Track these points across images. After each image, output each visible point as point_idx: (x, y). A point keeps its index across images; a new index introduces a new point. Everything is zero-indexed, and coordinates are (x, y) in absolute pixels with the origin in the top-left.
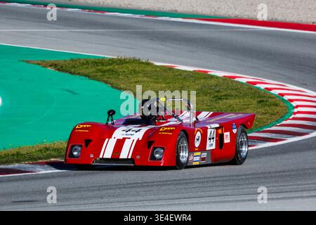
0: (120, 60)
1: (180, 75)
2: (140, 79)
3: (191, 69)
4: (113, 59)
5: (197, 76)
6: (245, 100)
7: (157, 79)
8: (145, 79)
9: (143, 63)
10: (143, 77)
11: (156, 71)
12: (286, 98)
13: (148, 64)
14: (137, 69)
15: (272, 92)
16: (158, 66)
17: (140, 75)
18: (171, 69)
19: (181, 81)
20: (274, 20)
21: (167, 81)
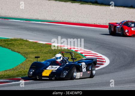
0: (15, 39)
1: (40, 45)
2: (23, 47)
3: (44, 43)
4: (12, 39)
5: (47, 46)
6: (67, 55)
7: (30, 47)
8: (25, 47)
9: (24, 40)
10: (25, 46)
11: (30, 44)
12: (84, 54)
13: (27, 41)
14: (22, 43)
15: (78, 52)
16: (31, 42)
17: (24, 45)
18: (36, 43)
19: (40, 48)
20: (78, 23)
21: (35, 48)
